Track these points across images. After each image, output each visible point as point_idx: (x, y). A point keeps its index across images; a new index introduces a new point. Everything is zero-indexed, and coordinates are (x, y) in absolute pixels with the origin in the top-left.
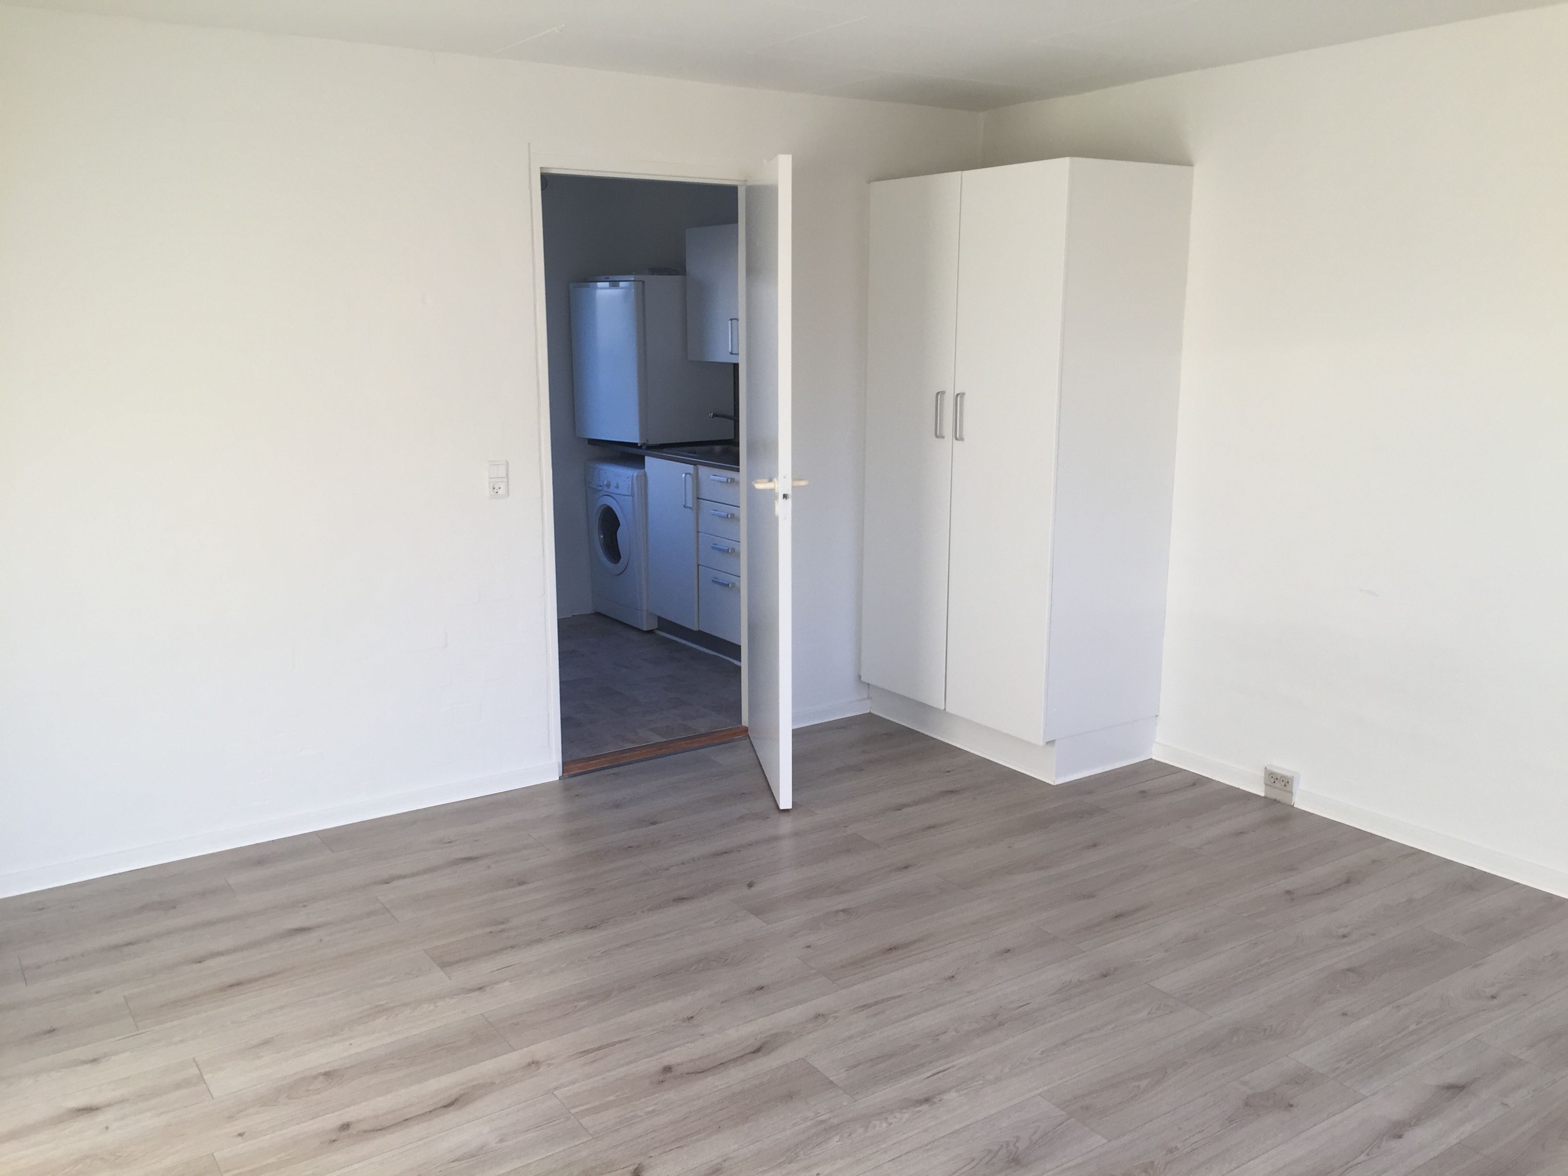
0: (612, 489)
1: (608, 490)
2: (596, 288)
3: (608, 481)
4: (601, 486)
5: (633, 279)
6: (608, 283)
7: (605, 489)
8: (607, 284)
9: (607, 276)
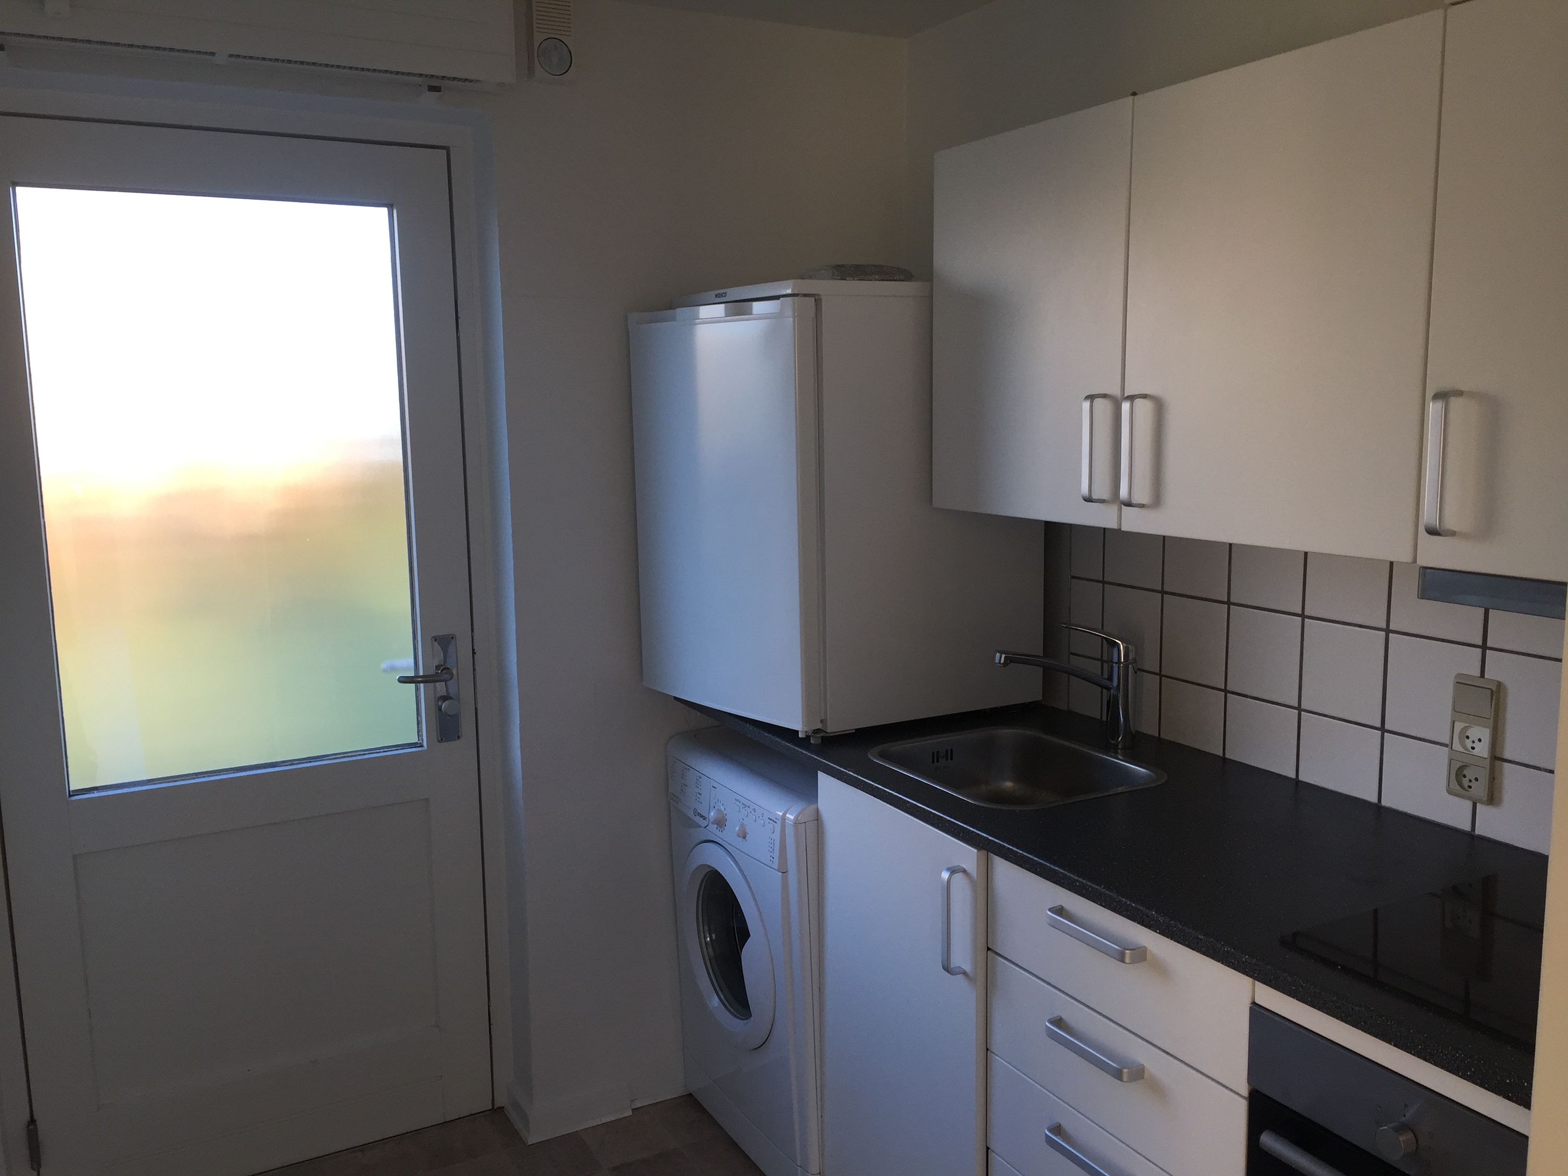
0: (729, 835)
1: (719, 834)
2: (694, 320)
3: (719, 811)
4: (704, 818)
5: (789, 291)
6: (723, 306)
7: (713, 828)
8: (719, 310)
9: (721, 291)
